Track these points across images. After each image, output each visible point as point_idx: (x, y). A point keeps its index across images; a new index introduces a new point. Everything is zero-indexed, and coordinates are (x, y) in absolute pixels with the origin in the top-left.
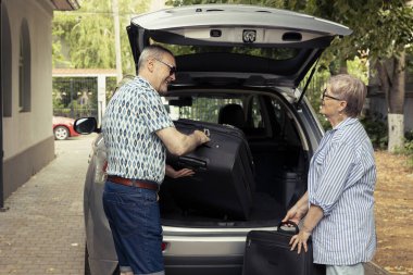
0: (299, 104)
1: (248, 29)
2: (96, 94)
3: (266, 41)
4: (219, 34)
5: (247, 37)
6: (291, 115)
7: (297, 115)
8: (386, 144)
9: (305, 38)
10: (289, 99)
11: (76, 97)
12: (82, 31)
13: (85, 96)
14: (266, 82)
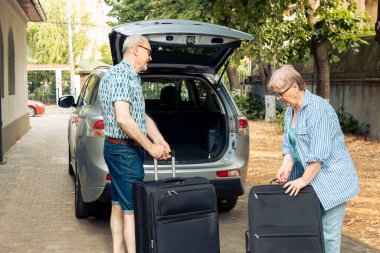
0: (218, 84)
1: (190, 36)
2: (54, 83)
3: (201, 43)
4: (172, 38)
5: (189, 41)
6: (213, 92)
7: (217, 92)
8: (264, 116)
9: (226, 41)
10: (211, 81)
11: (39, 85)
12: (40, 37)
13: (46, 85)
14: (196, 70)
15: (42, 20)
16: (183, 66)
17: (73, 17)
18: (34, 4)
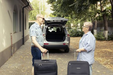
1: (57, 20)
4: (54, 21)
9: (63, 21)
10: (63, 28)
14: (61, 25)
15: (32, 10)
16: (58, 25)
17: (41, 6)
18: (31, 8)
